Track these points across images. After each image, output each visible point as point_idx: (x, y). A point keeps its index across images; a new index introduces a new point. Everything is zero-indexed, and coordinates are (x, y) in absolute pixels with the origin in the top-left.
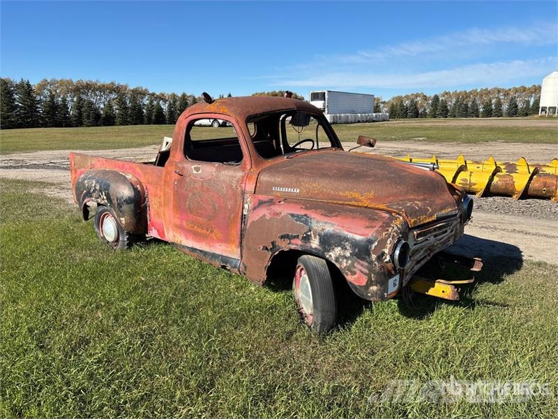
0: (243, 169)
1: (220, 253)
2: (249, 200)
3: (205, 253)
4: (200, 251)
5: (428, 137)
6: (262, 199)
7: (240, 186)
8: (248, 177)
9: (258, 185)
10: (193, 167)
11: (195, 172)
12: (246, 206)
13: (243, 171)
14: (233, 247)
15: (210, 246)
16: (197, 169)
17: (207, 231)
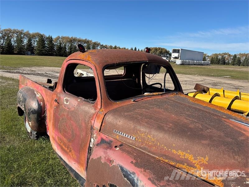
0: (96, 108)
1: (75, 169)
2: (95, 135)
3: (67, 164)
4: (64, 161)
5: (232, 76)
6: (104, 138)
7: (91, 122)
8: (97, 115)
9: (103, 124)
10: (65, 98)
11: (65, 103)
12: (92, 140)
13: (95, 109)
14: (82, 168)
15: (69, 161)
16: (67, 101)
17: (68, 149)
